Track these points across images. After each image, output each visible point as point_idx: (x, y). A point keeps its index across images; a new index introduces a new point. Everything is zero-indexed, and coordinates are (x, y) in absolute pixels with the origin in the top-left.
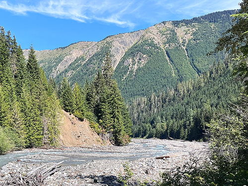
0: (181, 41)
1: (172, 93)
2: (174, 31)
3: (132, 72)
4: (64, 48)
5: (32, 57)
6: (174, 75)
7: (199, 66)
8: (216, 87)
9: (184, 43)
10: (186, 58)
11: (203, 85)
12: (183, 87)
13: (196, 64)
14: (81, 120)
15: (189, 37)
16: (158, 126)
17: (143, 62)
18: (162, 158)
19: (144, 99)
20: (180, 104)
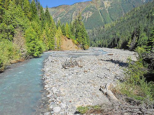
0: (106, 7)
1: (102, 28)
2: (103, 2)
3: (85, 19)
4: (56, 7)
5: (47, 11)
6: (103, 21)
7: (113, 18)
8: (120, 27)
9: (107, 8)
10: (108, 14)
11: (114, 25)
12: (106, 26)
13: (111, 17)
14: (69, 39)
15: (109, 5)
16: (97, 42)
17: (90, 15)
18: (110, 55)
19: (91, 31)
20: (106, 33)
